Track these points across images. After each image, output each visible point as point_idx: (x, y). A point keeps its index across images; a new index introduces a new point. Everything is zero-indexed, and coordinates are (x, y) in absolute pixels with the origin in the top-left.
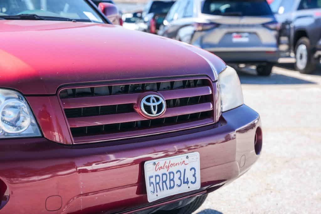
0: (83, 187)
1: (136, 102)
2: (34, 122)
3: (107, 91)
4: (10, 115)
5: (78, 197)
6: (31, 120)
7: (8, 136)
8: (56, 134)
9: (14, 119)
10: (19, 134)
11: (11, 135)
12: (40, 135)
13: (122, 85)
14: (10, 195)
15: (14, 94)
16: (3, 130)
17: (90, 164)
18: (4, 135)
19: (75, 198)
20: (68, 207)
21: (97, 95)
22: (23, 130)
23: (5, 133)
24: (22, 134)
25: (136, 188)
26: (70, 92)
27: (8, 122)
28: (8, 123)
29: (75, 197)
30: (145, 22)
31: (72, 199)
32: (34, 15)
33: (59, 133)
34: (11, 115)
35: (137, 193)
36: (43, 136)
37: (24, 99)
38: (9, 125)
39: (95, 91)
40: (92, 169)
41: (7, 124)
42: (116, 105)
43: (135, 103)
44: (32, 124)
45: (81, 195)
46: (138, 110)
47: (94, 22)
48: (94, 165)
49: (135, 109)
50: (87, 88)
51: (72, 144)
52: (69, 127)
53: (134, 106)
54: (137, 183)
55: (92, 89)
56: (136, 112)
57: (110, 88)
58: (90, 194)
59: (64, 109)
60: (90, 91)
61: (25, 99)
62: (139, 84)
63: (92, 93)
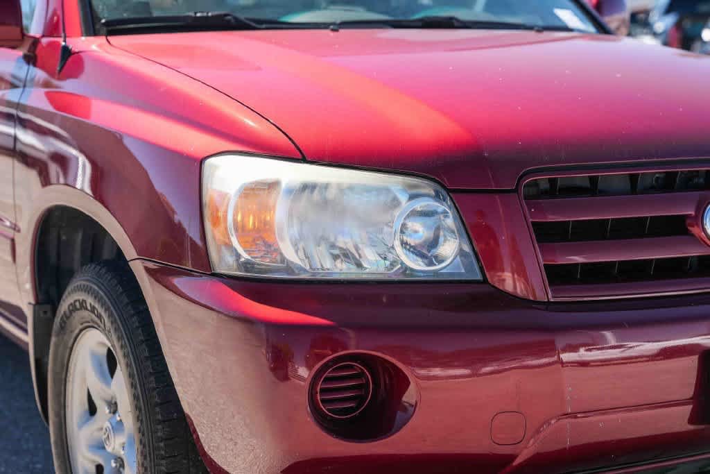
0: (571, 398)
1: (693, 213)
2: (467, 248)
3: (627, 185)
4: (416, 232)
5: (559, 419)
6: (460, 245)
7: (412, 275)
8: (508, 276)
9: (425, 242)
10: (436, 273)
11: (419, 274)
12: (479, 277)
13: (660, 173)
14: (416, 403)
15: (427, 187)
16: (402, 263)
17: (574, 348)
18: (404, 273)
19: (553, 422)
20: (536, 441)
21: (603, 193)
22: (443, 265)
23: (405, 269)
24: (442, 274)
25: (688, 409)
26: (544, 185)
27: (411, 247)
28: (412, 249)
29: (551, 419)
30: (655, 34)
31: (544, 423)
32: (451, 18)
33: (513, 275)
34: (420, 231)
35: (691, 421)
36: (485, 281)
37: (448, 198)
38: (412, 252)
39: (600, 186)
40: (578, 359)
41: (409, 250)
42: (647, 217)
43: (691, 215)
44: (461, 253)
45: (567, 414)
46: (695, 230)
47: (579, 31)
48: (582, 350)
49: (690, 228)
50: (581, 178)
51: (546, 300)
52: (542, 263)
53: (688, 221)
54: (691, 399)
55: (593, 180)
56: (693, 235)
57: (633, 178)
58: (579, 416)
59: (532, 222)
60: (587, 184)
61: (451, 198)
62: (698, 171)
63: (592, 189)
